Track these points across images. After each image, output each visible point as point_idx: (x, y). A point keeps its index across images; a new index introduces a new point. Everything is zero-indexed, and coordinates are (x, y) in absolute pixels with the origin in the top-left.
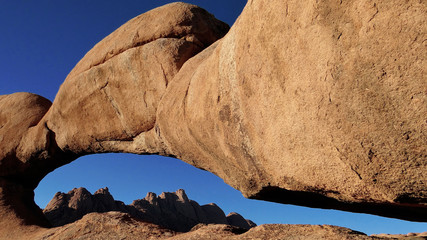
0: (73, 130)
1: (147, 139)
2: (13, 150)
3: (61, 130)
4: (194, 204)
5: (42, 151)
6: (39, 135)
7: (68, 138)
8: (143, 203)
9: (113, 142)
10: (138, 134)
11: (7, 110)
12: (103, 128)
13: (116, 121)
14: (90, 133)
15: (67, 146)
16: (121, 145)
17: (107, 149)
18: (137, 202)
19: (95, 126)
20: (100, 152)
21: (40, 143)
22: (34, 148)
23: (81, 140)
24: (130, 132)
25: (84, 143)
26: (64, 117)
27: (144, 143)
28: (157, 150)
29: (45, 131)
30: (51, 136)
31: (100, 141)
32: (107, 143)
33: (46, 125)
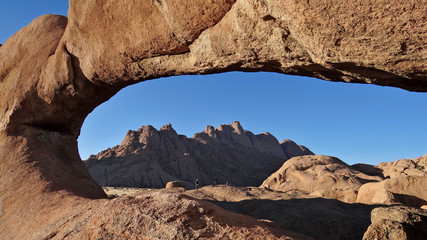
0: (99, 48)
1: (214, 39)
2: (32, 87)
3: (84, 52)
4: (249, 134)
5: (66, 85)
6: (58, 64)
7: (94, 63)
8: (202, 135)
9: (157, 59)
10: (196, 36)
11: (26, 40)
12: (138, 37)
13: (157, 19)
14: (122, 48)
15: (96, 75)
16: (171, 63)
17: (150, 72)
18: (198, 135)
19: (127, 35)
20: (142, 80)
21: (61, 75)
22: (55, 82)
23: (112, 62)
24: (182, 35)
25: (117, 67)
26: (83, 31)
27: (209, 49)
28: (239, 56)
29: (65, 56)
30: (73, 62)
31: (137, 60)
32: (149, 61)
33: (65, 48)
